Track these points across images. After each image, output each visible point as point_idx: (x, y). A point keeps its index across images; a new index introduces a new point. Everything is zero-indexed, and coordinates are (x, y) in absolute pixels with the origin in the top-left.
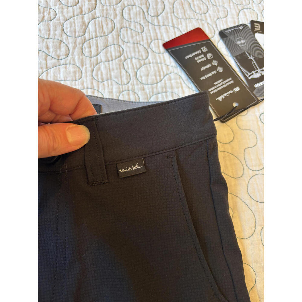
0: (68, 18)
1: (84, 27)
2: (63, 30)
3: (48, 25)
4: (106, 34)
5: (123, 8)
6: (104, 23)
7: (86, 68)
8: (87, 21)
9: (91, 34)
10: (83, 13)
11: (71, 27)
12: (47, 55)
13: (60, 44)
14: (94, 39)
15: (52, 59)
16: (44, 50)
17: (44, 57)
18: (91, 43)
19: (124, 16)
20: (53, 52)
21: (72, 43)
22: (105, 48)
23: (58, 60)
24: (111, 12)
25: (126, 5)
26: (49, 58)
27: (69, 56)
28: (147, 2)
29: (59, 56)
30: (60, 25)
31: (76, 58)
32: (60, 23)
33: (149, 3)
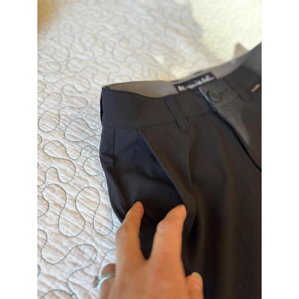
0: (57, 224)
1: (78, 216)
2: (66, 236)
3: (50, 247)
4: (98, 202)
5: (83, 169)
6: (87, 196)
8: (73, 209)
9: (88, 214)
10: (63, 206)
11: (69, 227)
13: (80, 250)
14: (96, 216)
15: (90, 269)
16: (75, 269)
17: (83, 275)
18: (97, 221)
19: (91, 174)
20: (83, 263)
21: (87, 238)
22: (110, 213)
23: (94, 262)
24: (81, 182)
25: (82, 165)
26: (86, 270)
27: (97, 250)
28: (92, 147)
29: (91, 260)
30: (59, 235)
31: (104, 244)
32: (56, 234)
33: (94, 146)
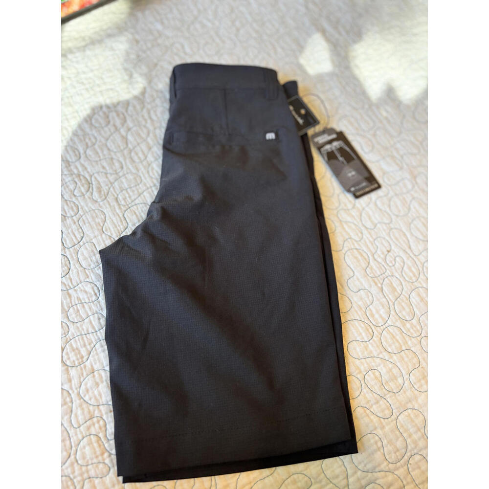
0: (108, 138)
1: (124, 140)
2: (109, 149)
3: (95, 149)
4: (145, 139)
6: (139, 131)
7: (142, 172)
8: (124, 134)
9: (133, 143)
10: (118, 129)
11: (114, 144)
12: (106, 174)
13: (112, 161)
14: (137, 147)
15: (111, 175)
16: (102, 171)
17: (105, 177)
18: (136, 150)
20: (109, 170)
21: (122, 157)
23: (117, 174)
24: (141, 119)
26: (109, 175)
27: (123, 168)
29: (116, 171)
30: (104, 146)
31: (130, 167)
32: (103, 144)
